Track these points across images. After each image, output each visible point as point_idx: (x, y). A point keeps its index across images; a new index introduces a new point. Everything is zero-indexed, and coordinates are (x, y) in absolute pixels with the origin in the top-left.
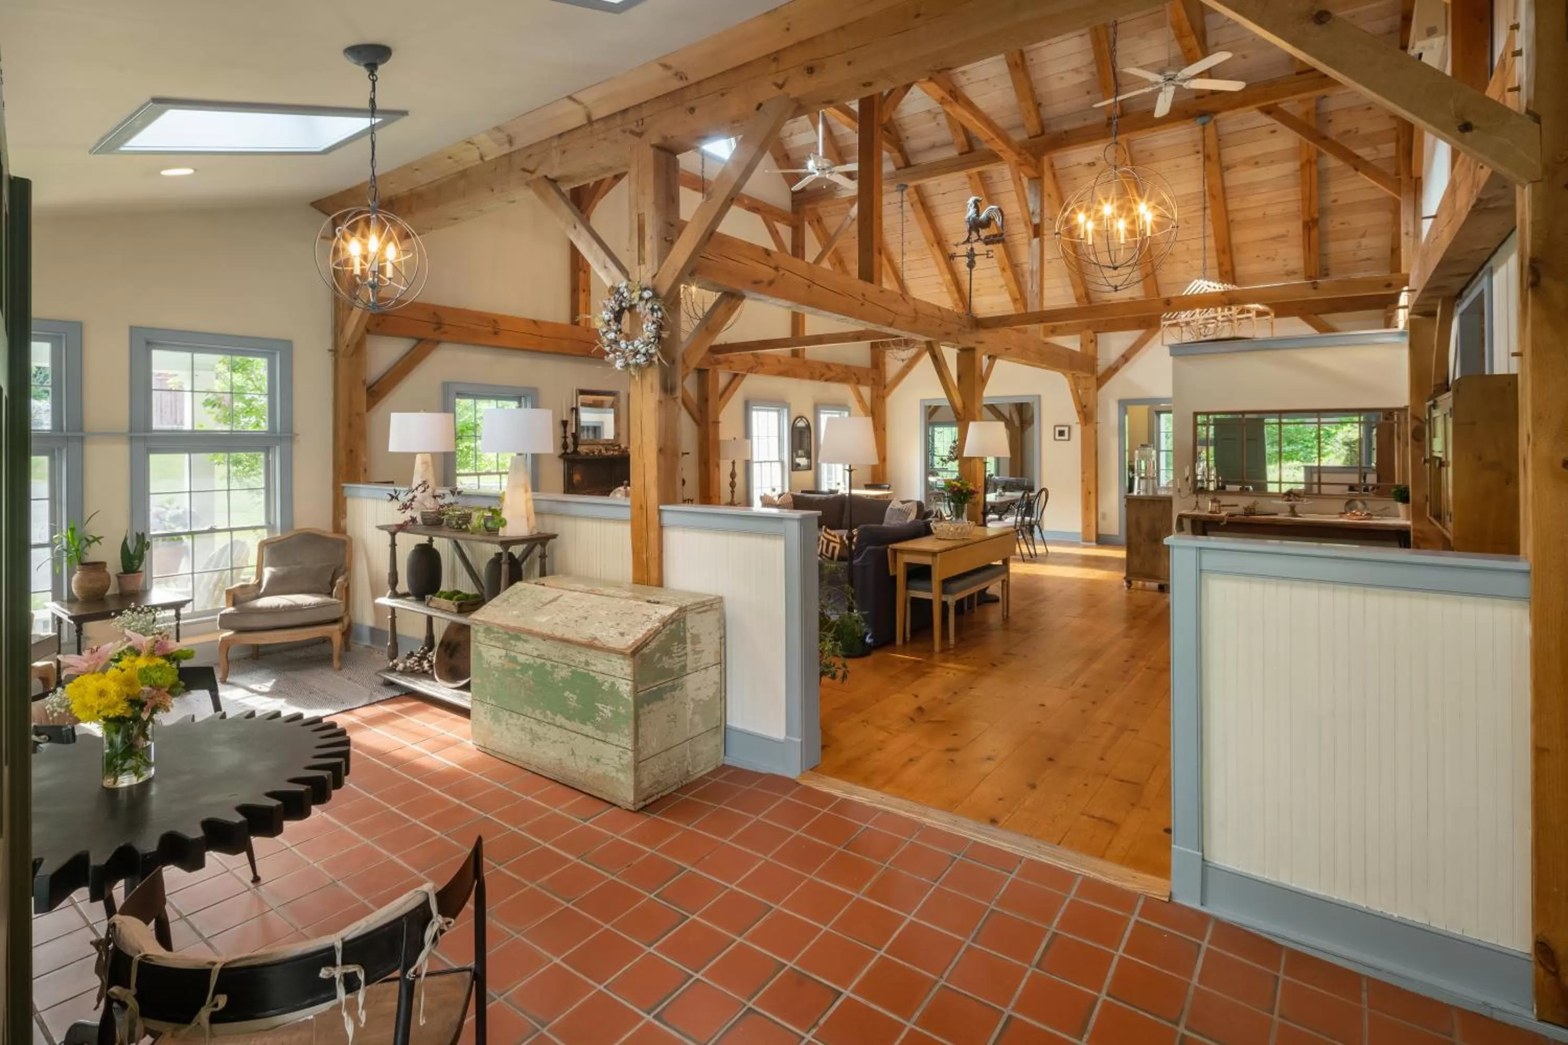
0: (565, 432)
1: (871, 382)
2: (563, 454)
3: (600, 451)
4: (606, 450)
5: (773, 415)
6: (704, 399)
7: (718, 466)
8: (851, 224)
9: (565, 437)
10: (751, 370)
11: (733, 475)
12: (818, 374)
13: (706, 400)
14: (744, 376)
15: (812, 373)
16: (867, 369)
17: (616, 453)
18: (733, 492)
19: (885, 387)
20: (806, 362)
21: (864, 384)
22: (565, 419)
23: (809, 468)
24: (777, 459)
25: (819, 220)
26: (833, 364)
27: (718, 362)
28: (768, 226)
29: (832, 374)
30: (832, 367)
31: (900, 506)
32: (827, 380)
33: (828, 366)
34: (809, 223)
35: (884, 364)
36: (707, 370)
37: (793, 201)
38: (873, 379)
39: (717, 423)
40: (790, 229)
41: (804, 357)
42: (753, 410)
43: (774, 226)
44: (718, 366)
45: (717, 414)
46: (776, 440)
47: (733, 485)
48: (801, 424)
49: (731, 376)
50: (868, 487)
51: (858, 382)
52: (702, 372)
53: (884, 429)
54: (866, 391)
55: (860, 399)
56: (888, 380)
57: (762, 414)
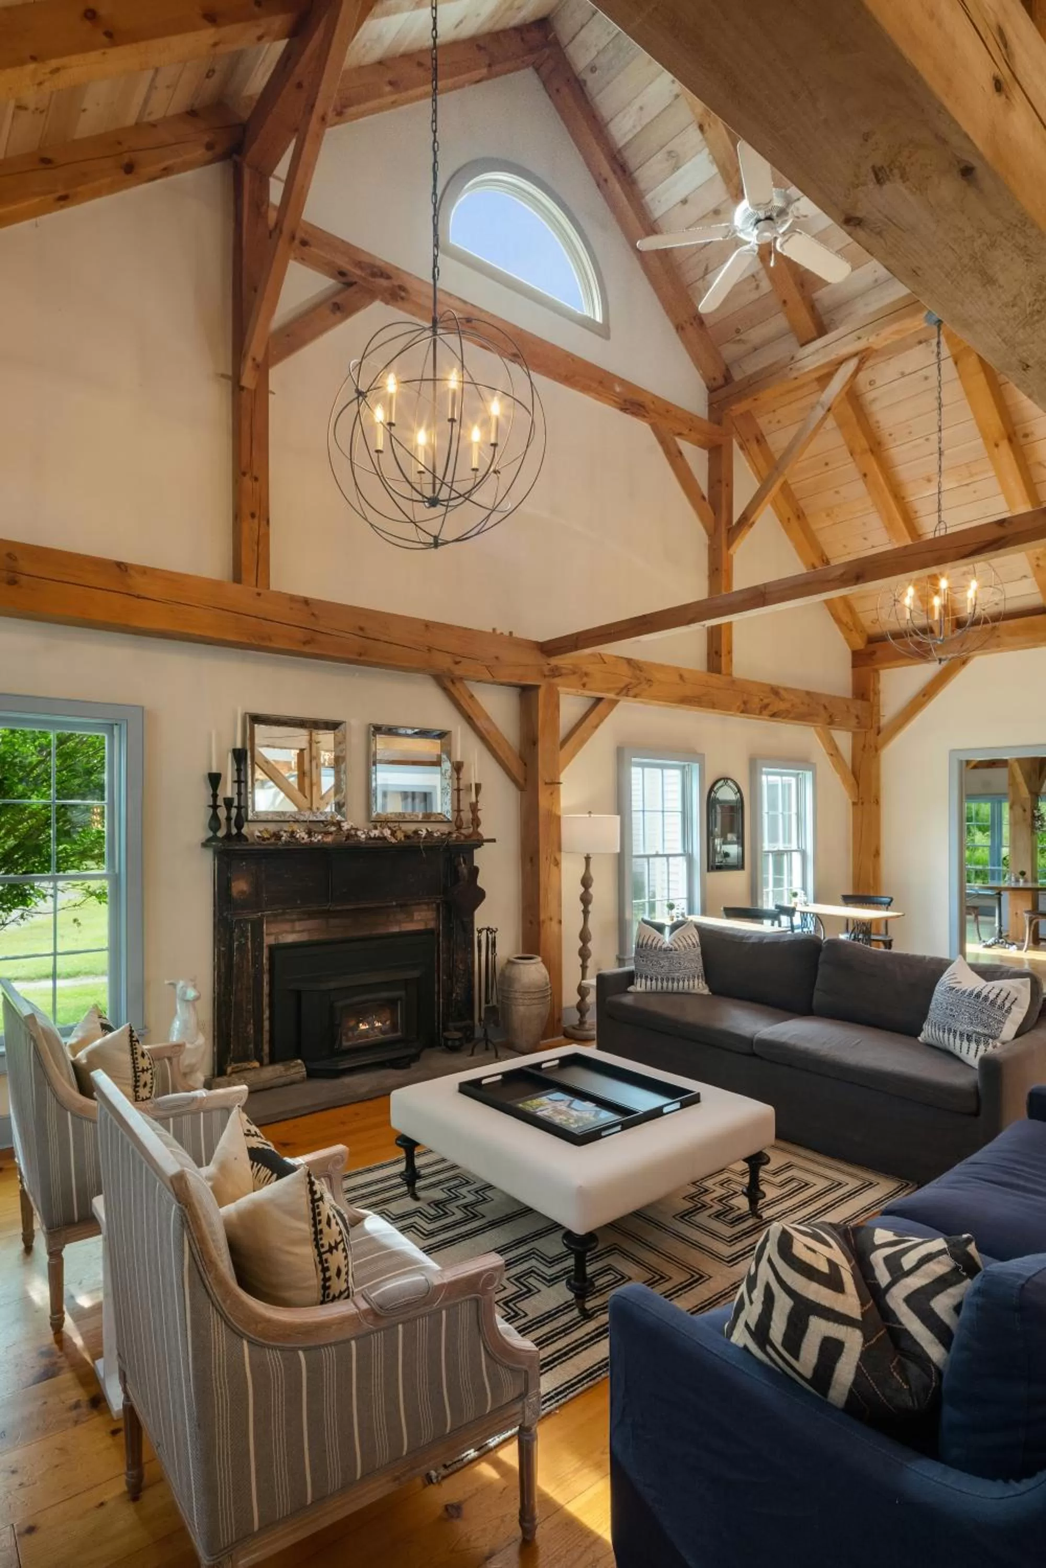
0: (215, 796)
1: (854, 722)
2: (209, 840)
3: (292, 834)
4: (310, 834)
5: (674, 776)
6: (530, 740)
7: (557, 863)
8: (824, 418)
9: (215, 807)
10: (626, 691)
11: (586, 882)
12: (755, 703)
13: (534, 743)
14: (614, 703)
15: (745, 703)
16: (844, 699)
17: (329, 839)
18: (586, 912)
19: (879, 733)
20: (733, 682)
21: (842, 726)
22: (214, 771)
23: (740, 866)
24: (680, 851)
25: (760, 440)
26: (786, 689)
27: (556, 672)
28: (663, 442)
29: (783, 706)
30: (782, 692)
31: (975, 983)
32: (773, 715)
33: (775, 691)
34: (741, 447)
35: (877, 693)
36: (537, 687)
37: (710, 405)
38: (857, 717)
39: (554, 783)
40: (705, 454)
41: (730, 675)
42: (631, 764)
43: (675, 443)
44: (557, 680)
45: (556, 769)
46: (678, 818)
47: (586, 900)
48: (726, 794)
49: (591, 702)
50: (848, 900)
51: (831, 721)
52: (526, 693)
53: (877, 802)
54: (844, 739)
55: (834, 752)
56: (884, 721)
57: (654, 774)
